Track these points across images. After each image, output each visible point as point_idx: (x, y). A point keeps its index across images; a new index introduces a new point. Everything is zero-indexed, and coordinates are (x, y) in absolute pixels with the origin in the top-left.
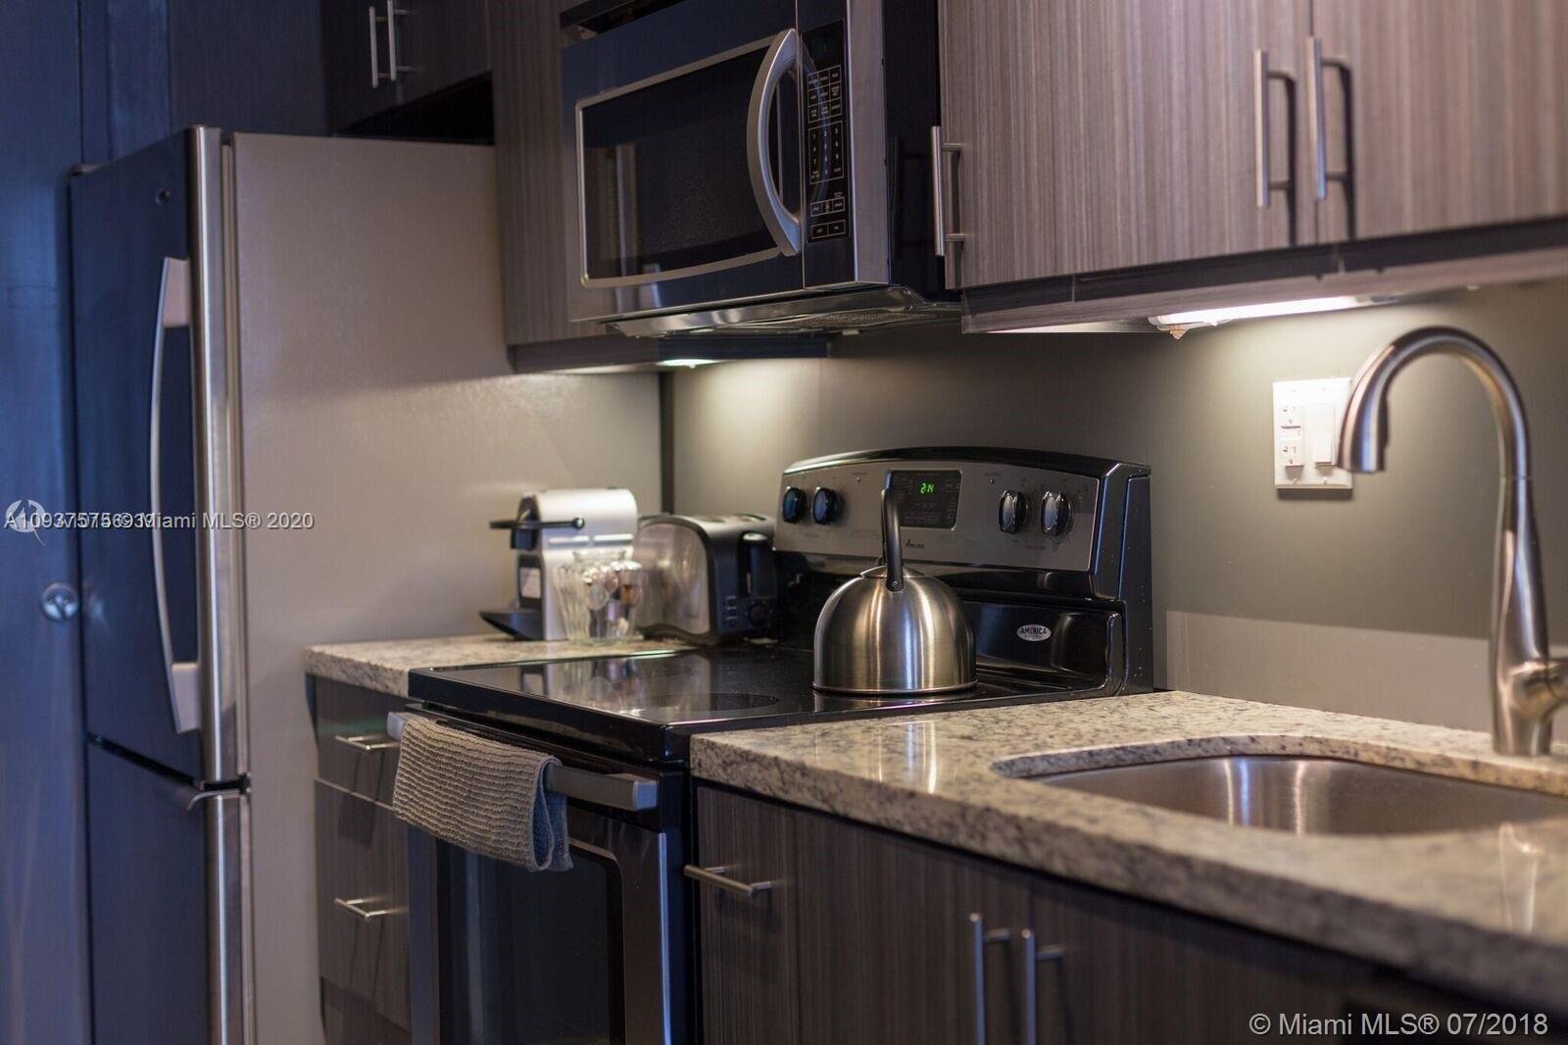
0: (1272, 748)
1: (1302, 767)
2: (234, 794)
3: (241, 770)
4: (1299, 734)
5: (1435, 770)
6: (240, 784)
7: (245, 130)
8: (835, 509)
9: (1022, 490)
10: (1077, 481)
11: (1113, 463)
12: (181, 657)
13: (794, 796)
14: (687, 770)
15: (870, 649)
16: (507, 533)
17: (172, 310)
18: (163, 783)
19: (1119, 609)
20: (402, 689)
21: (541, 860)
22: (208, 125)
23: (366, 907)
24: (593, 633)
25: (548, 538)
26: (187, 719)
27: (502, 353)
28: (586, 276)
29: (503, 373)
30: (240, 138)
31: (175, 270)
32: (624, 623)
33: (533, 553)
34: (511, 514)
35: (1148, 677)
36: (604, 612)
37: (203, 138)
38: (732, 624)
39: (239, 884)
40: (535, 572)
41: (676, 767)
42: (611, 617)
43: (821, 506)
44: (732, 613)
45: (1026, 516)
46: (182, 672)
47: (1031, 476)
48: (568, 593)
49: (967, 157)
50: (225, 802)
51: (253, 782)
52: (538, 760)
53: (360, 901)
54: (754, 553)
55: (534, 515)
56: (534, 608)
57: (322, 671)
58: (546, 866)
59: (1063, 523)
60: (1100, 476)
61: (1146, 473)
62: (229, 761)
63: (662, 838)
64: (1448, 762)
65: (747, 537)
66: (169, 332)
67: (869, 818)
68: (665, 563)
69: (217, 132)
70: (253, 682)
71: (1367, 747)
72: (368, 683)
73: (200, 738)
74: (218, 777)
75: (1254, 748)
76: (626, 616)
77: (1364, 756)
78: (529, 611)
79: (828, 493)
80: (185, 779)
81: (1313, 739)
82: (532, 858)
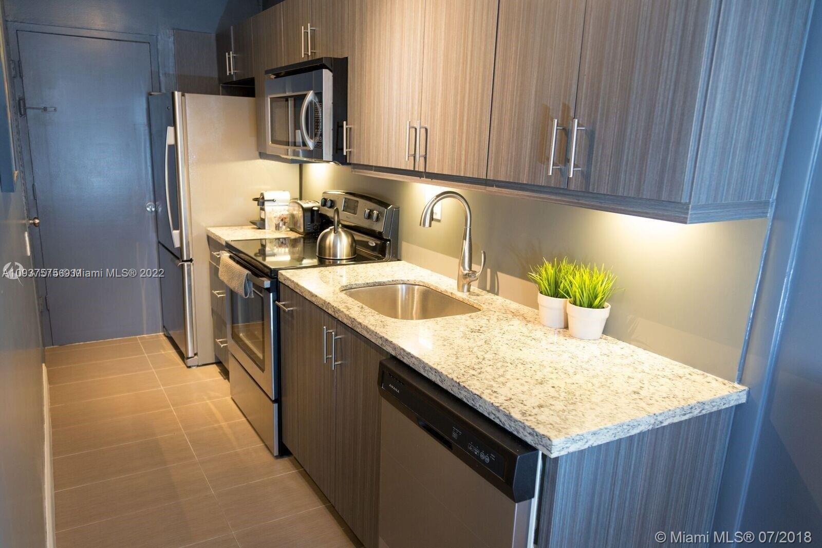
0: (413, 283)
1: (417, 287)
2: (189, 263)
3: (191, 257)
4: (419, 280)
5: (444, 293)
6: (191, 260)
7: (187, 93)
8: (333, 204)
9: (371, 209)
10: (382, 209)
11: (390, 205)
12: (175, 229)
13: (296, 290)
14: (277, 278)
15: (330, 248)
16: (257, 202)
17: (170, 140)
18: (174, 259)
19: (389, 240)
20: (224, 244)
21: (246, 295)
22: (179, 91)
23: (218, 293)
24: (276, 229)
25: (266, 203)
26: (177, 244)
27: (257, 153)
28: (270, 142)
29: (258, 159)
30: (186, 95)
31: (170, 130)
32: (284, 227)
33: (263, 207)
34: (258, 196)
35: (396, 257)
36: (279, 224)
37: (177, 95)
38: (309, 230)
39: (191, 284)
40: (264, 212)
41: (274, 278)
42: (281, 225)
43: (329, 204)
44: (309, 227)
45: (370, 216)
46: (175, 233)
47: (372, 205)
48: (270, 219)
49: (352, 129)
50: (187, 265)
51: (194, 260)
52: (246, 272)
53: (218, 292)
54: (315, 212)
55: (263, 198)
56: (263, 220)
57: (210, 235)
58: (247, 297)
59: (378, 219)
60: (386, 208)
61: (399, 208)
62: (188, 255)
63: (271, 294)
64: (447, 292)
65: (313, 208)
66: (169, 146)
67: (309, 299)
68: (295, 213)
69: (180, 93)
70: (193, 236)
71: (432, 285)
72: (218, 240)
73: (181, 249)
74: (185, 259)
75: (408, 282)
76: (285, 225)
77: (431, 287)
78: (262, 222)
79: (331, 201)
80: (178, 258)
81: (422, 282)
82: (244, 295)
